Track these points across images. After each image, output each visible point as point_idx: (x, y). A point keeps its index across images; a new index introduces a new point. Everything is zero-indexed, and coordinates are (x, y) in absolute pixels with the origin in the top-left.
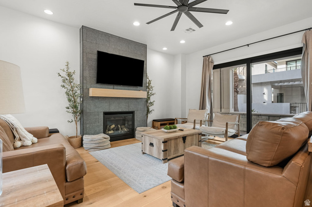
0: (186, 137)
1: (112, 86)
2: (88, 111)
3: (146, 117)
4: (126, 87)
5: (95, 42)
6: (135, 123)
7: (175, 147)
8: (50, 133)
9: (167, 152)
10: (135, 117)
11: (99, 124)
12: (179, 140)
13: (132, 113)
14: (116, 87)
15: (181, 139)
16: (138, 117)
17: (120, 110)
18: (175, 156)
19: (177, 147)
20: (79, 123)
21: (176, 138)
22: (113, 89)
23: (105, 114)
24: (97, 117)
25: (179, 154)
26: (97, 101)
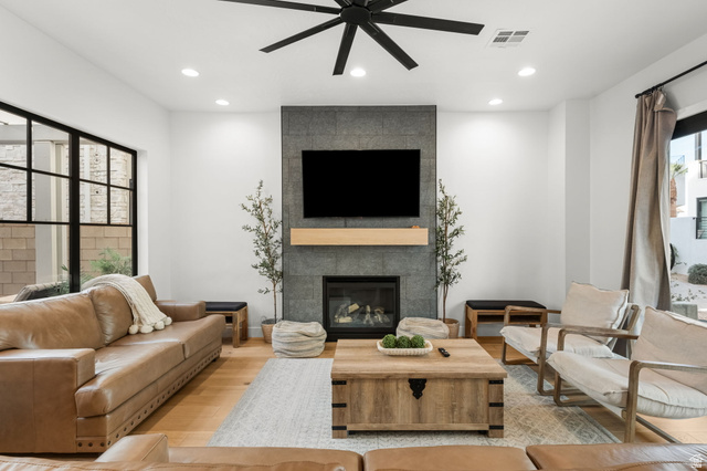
0: (424, 381)
1: (341, 221)
2: (292, 273)
3: (434, 294)
4: (377, 221)
5: (305, 132)
6: (402, 307)
7: (376, 402)
8: (207, 309)
9: (348, 410)
10: (402, 291)
11: (314, 301)
12: (393, 385)
13: (395, 280)
14: (351, 221)
15: (405, 386)
16: (409, 292)
17: (362, 274)
18: (375, 427)
19: (387, 403)
20: (279, 296)
21: (383, 380)
22: (346, 227)
23: (328, 280)
24: (310, 286)
25: (393, 427)
26: (309, 253)
